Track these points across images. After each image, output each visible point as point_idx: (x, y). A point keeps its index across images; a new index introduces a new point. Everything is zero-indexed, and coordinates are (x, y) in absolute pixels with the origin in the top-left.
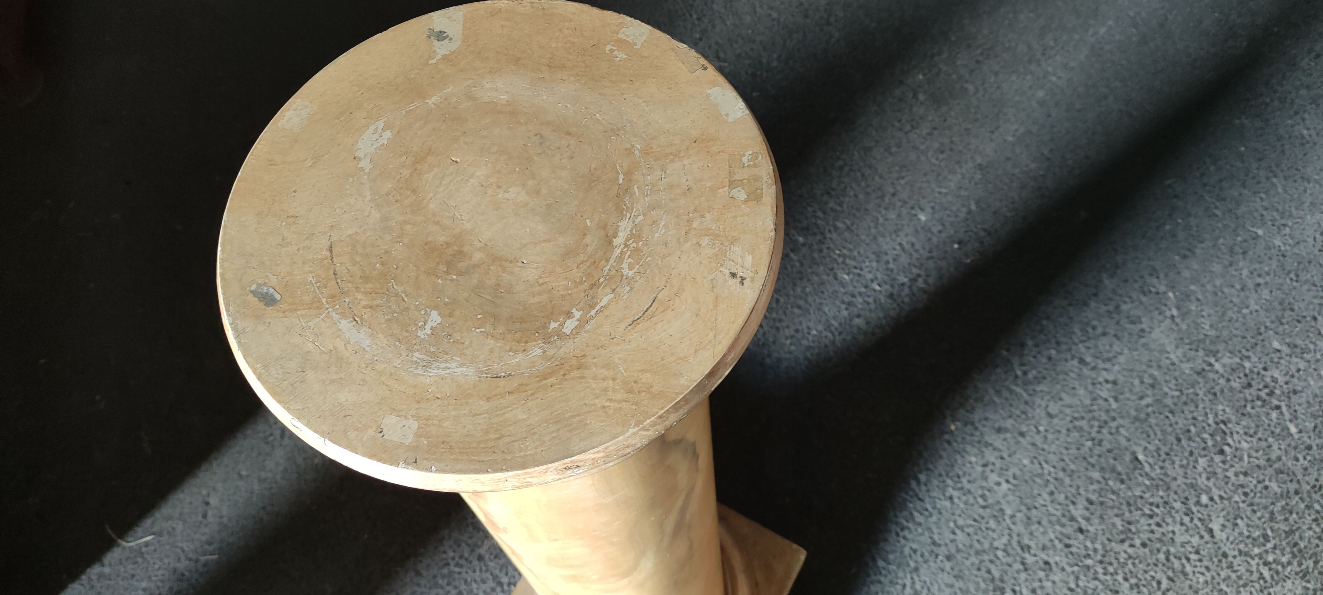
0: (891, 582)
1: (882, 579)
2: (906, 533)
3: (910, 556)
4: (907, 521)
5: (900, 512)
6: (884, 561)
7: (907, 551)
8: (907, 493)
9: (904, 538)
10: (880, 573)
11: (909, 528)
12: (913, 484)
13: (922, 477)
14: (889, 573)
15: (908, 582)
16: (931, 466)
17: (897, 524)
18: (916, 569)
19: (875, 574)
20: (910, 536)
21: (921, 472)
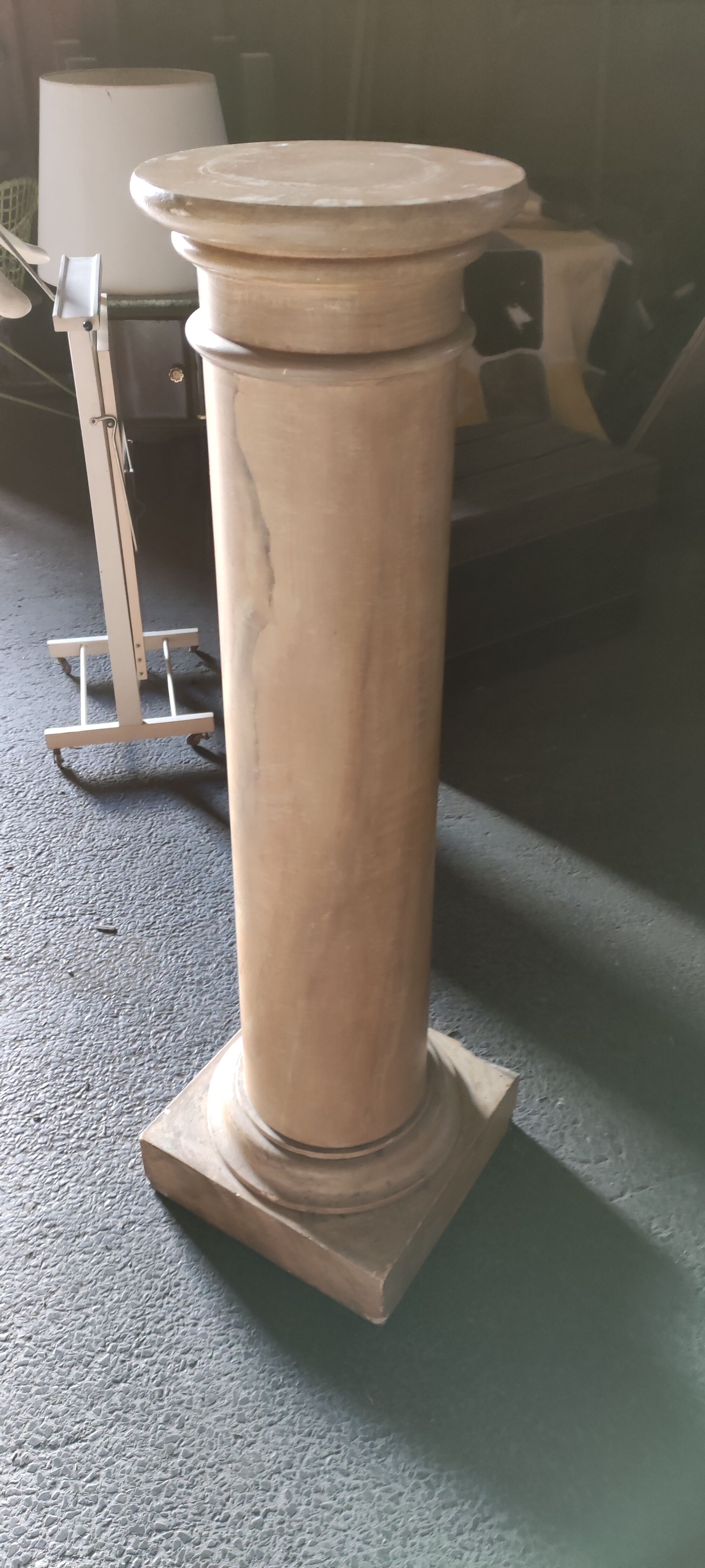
0: (353, 1454)
1: (357, 1441)
2: (423, 1491)
3: (387, 1491)
4: (441, 1496)
5: (455, 1487)
6: (383, 1447)
7: (397, 1487)
8: (485, 1503)
9: (417, 1486)
10: (366, 1440)
11: (431, 1496)
12: (501, 1518)
13: (512, 1535)
14: (365, 1454)
15: (350, 1481)
16: (531, 1555)
17: (438, 1477)
18: (369, 1498)
19: (364, 1431)
20: (419, 1495)
21: (522, 1534)
